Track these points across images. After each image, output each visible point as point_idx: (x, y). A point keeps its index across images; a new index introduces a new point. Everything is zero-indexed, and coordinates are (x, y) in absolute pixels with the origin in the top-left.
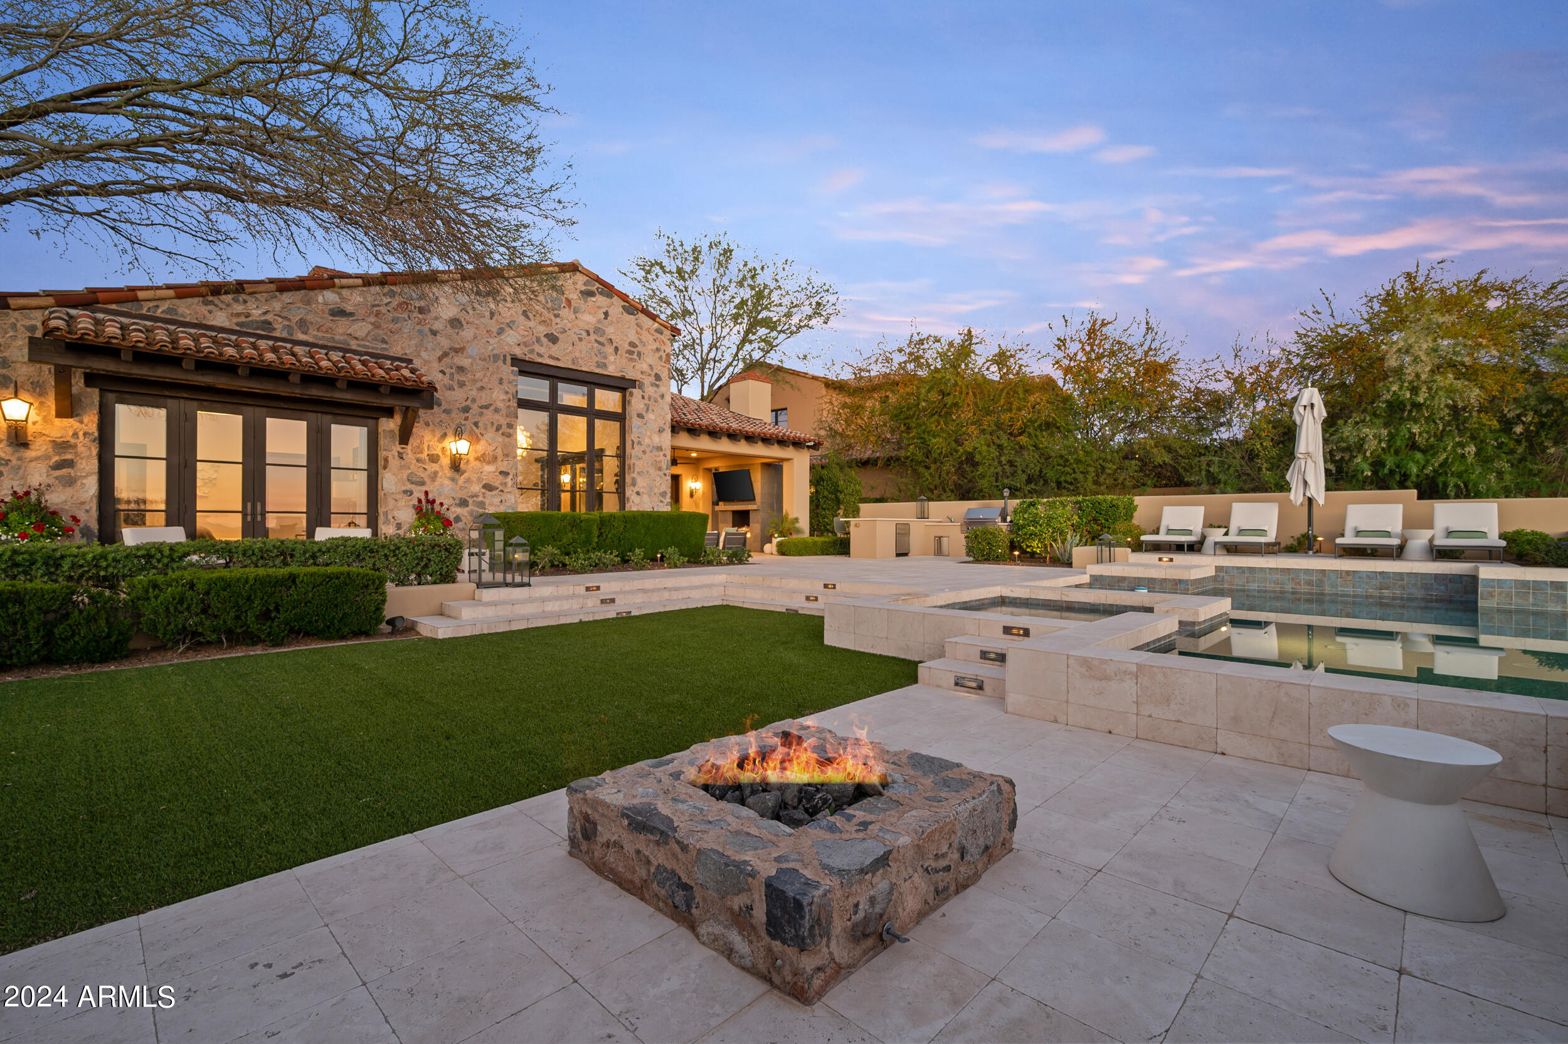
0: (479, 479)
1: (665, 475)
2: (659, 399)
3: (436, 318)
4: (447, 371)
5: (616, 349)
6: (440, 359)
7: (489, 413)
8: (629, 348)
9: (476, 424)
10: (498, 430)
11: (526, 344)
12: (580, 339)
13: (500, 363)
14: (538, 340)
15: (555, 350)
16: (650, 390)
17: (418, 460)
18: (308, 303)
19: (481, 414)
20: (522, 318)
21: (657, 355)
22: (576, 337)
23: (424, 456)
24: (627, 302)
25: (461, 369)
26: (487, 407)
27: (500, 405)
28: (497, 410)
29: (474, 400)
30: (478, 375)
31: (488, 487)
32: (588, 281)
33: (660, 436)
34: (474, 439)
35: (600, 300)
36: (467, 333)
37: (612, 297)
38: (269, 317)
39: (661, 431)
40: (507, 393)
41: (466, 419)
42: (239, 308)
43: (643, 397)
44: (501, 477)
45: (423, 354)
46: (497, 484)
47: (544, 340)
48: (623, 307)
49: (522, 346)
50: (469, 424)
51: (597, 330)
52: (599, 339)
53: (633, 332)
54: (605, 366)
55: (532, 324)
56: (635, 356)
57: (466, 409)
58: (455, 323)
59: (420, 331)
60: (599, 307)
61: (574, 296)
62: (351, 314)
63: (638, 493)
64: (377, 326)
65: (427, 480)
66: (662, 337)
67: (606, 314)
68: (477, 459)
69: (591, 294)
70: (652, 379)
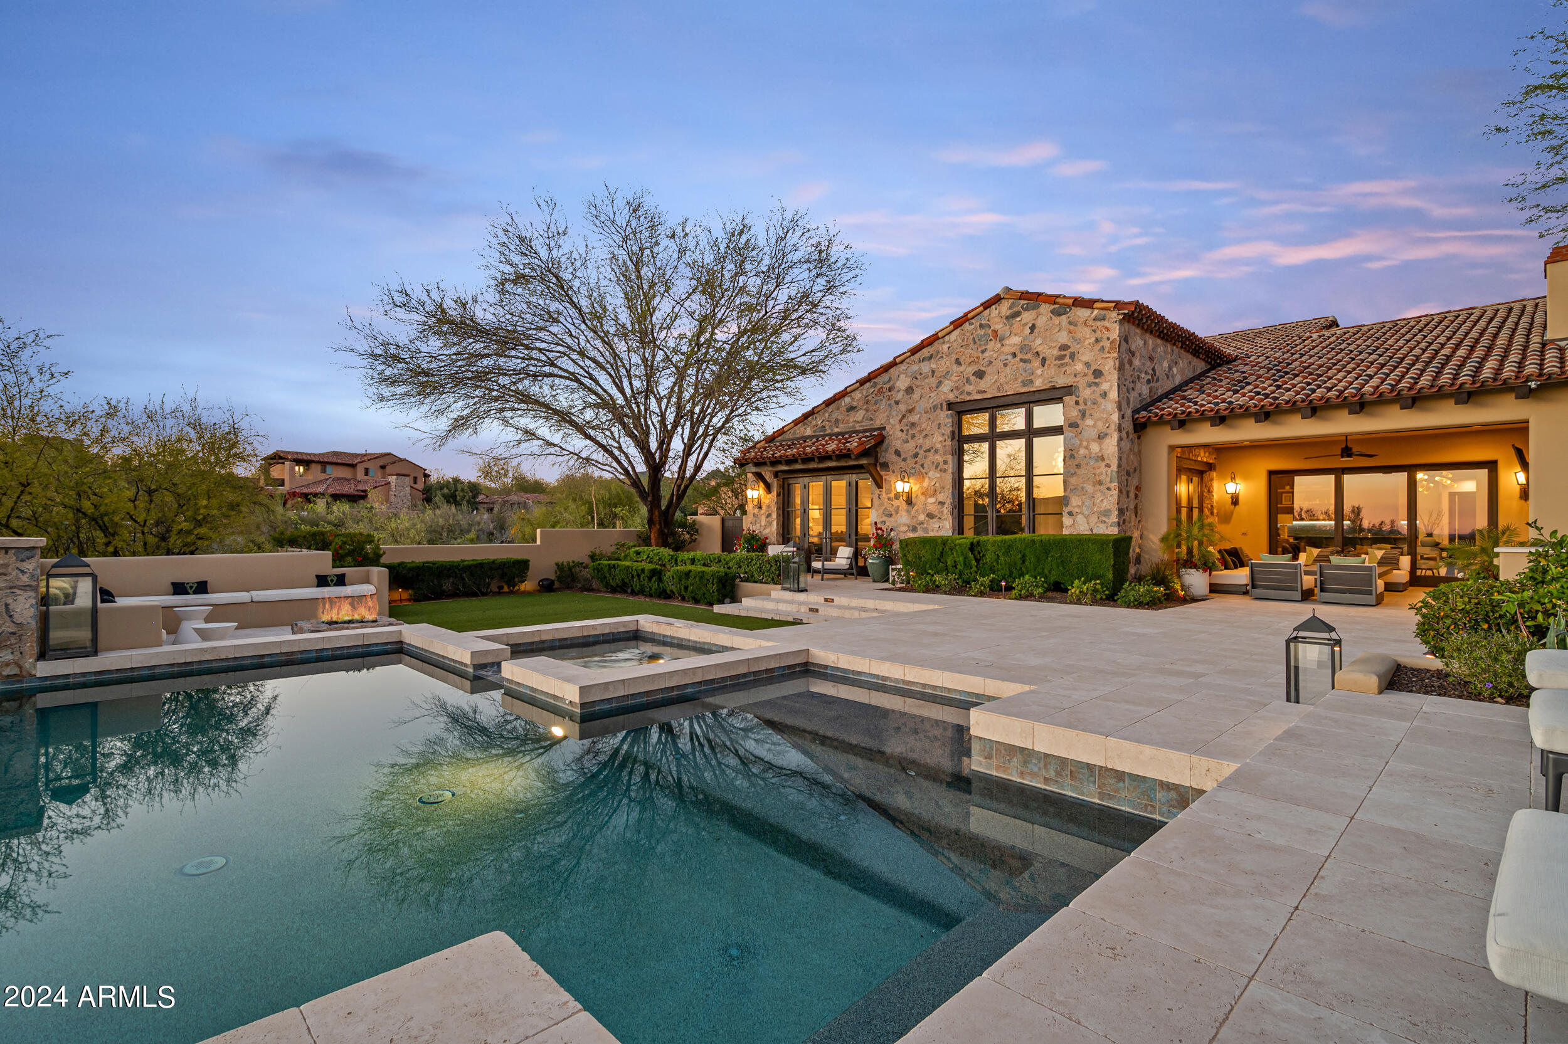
0: (925, 509)
1: (1109, 489)
2: (1100, 400)
3: (899, 391)
4: (905, 429)
5: (1044, 359)
6: (900, 421)
7: (930, 454)
8: (1059, 353)
9: (922, 466)
10: (937, 467)
11: (957, 388)
12: (1005, 365)
13: (939, 411)
14: (968, 380)
15: (984, 384)
16: (1086, 393)
17: (889, 499)
18: (838, 409)
19: (925, 457)
20: (955, 366)
21: (1098, 347)
22: (1001, 364)
23: (892, 495)
24: (1055, 303)
25: (913, 424)
26: (929, 450)
27: (938, 446)
28: (936, 451)
29: (921, 447)
30: (924, 426)
31: (930, 516)
32: (1013, 303)
33: (1100, 445)
34: (921, 476)
35: (1027, 317)
36: (916, 396)
37: (1039, 306)
38: (824, 424)
39: (1101, 437)
40: (943, 435)
41: (916, 463)
42: (814, 423)
43: (1077, 403)
44: (940, 506)
45: (892, 421)
46: (936, 513)
47: (973, 378)
48: (1052, 312)
49: (955, 391)
50: (918, 466)
51: (1024, 348)
52: (1026, 357)
53: (1064, 333)
54: (1031, 381)
55: (962, 369)
56: (1067, 360)
57: (916, 455)
58: (909, 390)
59: (889, 405)
60: (1025, 325)
61: (998, 326)
62: (856, 407)
63: (1070, 514)
64: (867, 410)
65: (893, 513)
66: (1106, 323)
67: (1033, 328)
68: (923, 494)
69: (1017, 314)
70: (1091, 378)
